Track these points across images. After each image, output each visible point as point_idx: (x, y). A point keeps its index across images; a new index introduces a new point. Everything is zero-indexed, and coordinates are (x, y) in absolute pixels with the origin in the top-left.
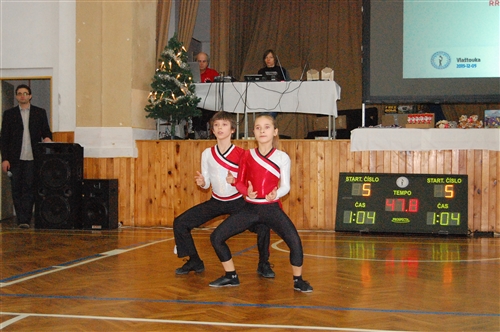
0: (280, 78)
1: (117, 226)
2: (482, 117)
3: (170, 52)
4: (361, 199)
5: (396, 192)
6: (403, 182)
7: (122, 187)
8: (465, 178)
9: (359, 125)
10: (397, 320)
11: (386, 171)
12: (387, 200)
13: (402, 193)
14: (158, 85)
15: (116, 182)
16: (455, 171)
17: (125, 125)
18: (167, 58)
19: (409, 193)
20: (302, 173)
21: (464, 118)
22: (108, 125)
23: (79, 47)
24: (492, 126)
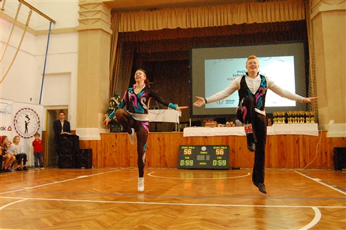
0: (157, 109)
1: (91, 168)
2: (234, 123)
3: (114, 98)
4: (187, 155)
5: (201, 153)
6: (204, 148)
7: (94, 151)
8: (228, 146)
9: (189, 126)
10: (176, 199)
11: (198, 144)
12: (198, 156)
13: (204, 153)
14: (109, 111)
15: (91, 150)
16: (224, 144)
17: (96, 127)
18: (113, 101)
19: (206, 153)
20: (165, 146)
21: (227, 123)
22: (89, 127)
23: (78, 96)
24: (238, 126)
